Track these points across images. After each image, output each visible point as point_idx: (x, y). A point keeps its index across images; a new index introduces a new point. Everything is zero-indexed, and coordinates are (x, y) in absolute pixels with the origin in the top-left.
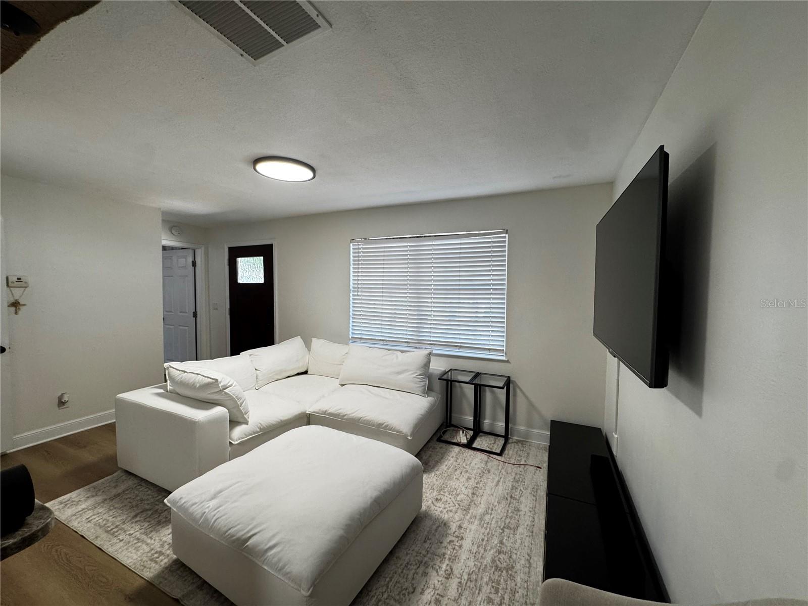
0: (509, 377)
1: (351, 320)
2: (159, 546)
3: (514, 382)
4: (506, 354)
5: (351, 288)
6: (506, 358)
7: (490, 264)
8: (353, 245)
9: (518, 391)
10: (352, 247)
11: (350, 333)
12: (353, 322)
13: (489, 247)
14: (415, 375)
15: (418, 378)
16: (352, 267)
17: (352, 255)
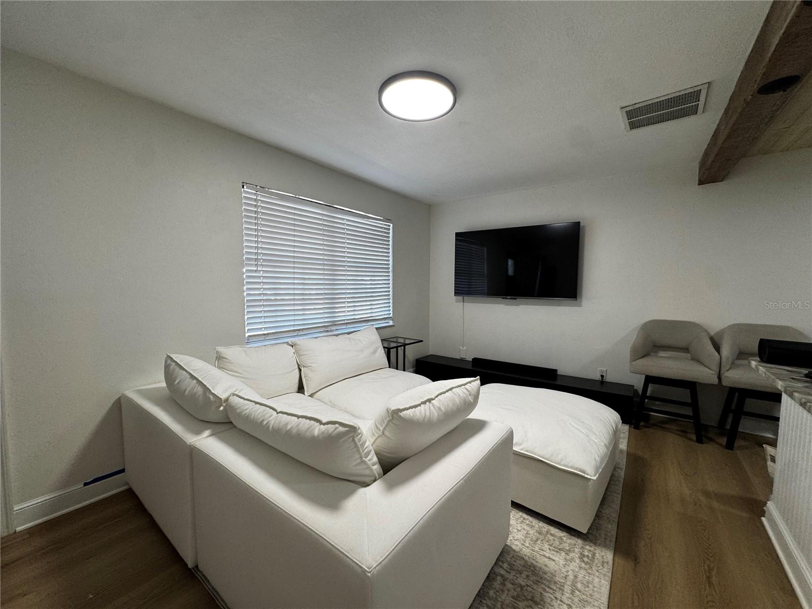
2: (573, 563)
4: (393, 320)
6: (393, 323)
11: (246, 331)
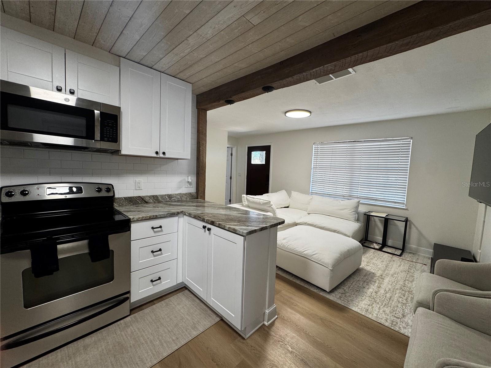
0: (407, 218)
1: (311, 183)
3: (410, 221)
4: (406, 205)
5: (312, 167)
6: (406, 207)
7: (399, 156)
8: (315, 146)
9: (413, 226)
10: (314, 147)
11: (310, 190)
12: (312, 184)
13: (399, 147)
14: (351, 211)
15: (353, 213)
16: (313, 156)
17: (314, 151)
